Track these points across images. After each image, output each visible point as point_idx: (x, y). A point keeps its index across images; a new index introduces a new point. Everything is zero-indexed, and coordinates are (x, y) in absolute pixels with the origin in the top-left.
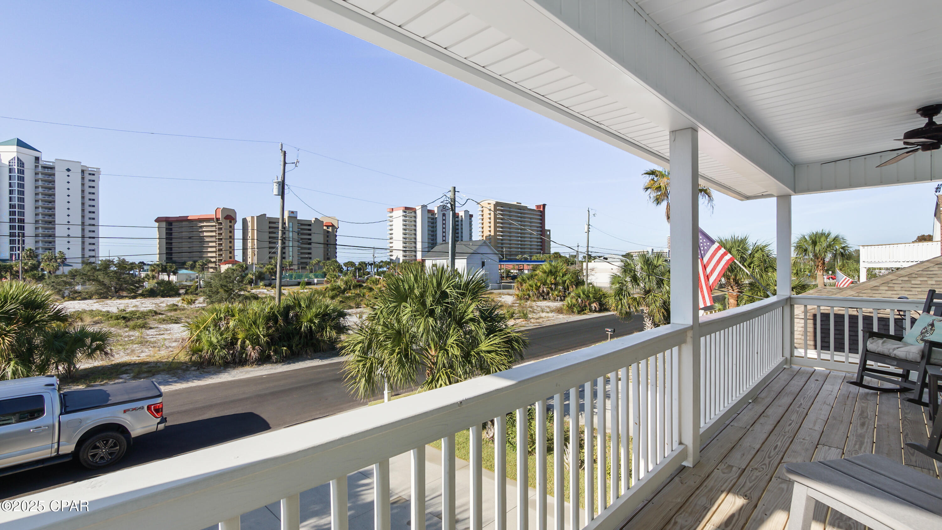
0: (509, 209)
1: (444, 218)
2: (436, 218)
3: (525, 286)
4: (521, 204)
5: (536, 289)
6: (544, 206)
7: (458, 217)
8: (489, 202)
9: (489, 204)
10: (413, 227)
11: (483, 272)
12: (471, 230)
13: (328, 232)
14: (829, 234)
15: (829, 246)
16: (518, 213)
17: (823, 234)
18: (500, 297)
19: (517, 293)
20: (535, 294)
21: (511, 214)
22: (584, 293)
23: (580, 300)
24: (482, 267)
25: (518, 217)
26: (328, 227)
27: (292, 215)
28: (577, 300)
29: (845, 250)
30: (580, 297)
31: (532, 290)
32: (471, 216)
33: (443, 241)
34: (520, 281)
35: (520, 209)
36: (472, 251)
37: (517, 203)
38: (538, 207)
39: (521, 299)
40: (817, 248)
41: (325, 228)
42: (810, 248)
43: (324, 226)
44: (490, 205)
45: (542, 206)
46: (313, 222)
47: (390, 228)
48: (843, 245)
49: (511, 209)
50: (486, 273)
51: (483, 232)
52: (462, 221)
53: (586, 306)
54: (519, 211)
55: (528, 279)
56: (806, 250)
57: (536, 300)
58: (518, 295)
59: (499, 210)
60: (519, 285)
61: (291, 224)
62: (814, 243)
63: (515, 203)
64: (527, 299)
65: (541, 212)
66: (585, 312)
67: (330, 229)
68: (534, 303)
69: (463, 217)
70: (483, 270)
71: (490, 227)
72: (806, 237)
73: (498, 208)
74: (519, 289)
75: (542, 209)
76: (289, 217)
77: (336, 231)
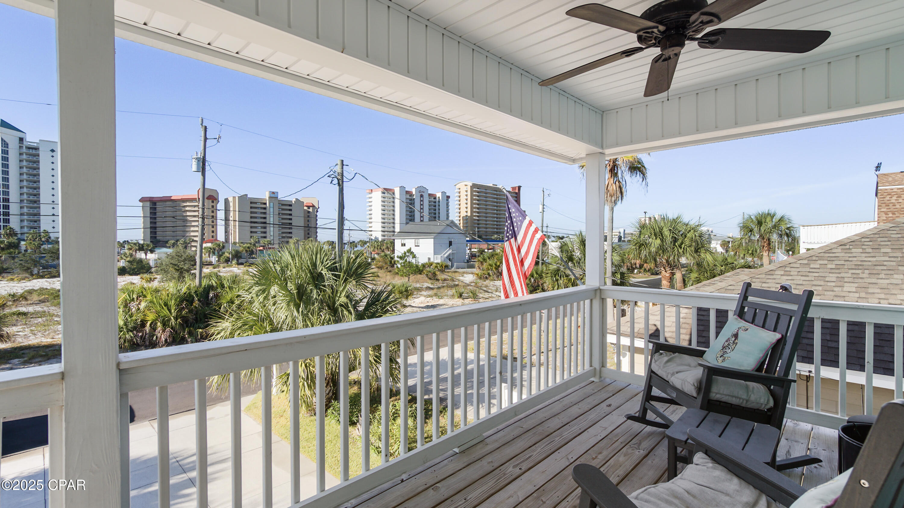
0: (485, 191)
1: (422, 199)
2: (414, 199)
3: (485, 265)
4: (497, 185)
5: (496, 269)
6: (519, 187)
7: (435, 198)
8: (466, 183)
9: (466, 185)
10: (392, 208)
11: (450, 251)
12: (448, 211)
13: (309, 212)
14: (774, 215)
15: (775, 227)
16: (494, 195)
17: (769, 214)
18: (463, 276)
19: (477, 273)
20: (495, 273)
21: (487, 195)
22: (537, 273)
23: (532, 280)
24: (450, 246)
25: (494, 198)
26: (309, 207)
27: (273, 195)
28: (530, 279)
29: (790, 231)
30: (533, 276)
31: (492, 269)
32: (448, 197)
33: (421, 221)
34: (482, 260)
35: (496, 191)
36: (438, 231)
37: (493, 185)
38: (514, 188)
39: (480, 278)
40: (762, 229)
41: (305, 208)
42: (756, 229)
43: (304, 206)
44: (466, 187)
45: (517, 188)
46: (293, 202)
47: (369, 208)
48: (788, 226)
49: (487, 191)
50: (453, 252)
51: (460, 213)
52: (439, 202)
53: (539, 286)
54: (495, 192)
55: (489, 258)
56: (751, 231)
57: (496, 279)
58: (477, 274)
59: (475, 191)
60: (480, 264)
61: (272, 204)
62: (760, 223)
63: (491, 185)
64: (486, 278)
65: (516, 193)
66: (537, 291)
67: (311, 210)
68: (492, 283)
69: (440, 198)
70: (450, 249)
71: (467, 208)
72: (752, 217)
73: (474, 189)
74: (480, 269)
75: (517, 191)
76: (270, 197)
77: (317, 211)
